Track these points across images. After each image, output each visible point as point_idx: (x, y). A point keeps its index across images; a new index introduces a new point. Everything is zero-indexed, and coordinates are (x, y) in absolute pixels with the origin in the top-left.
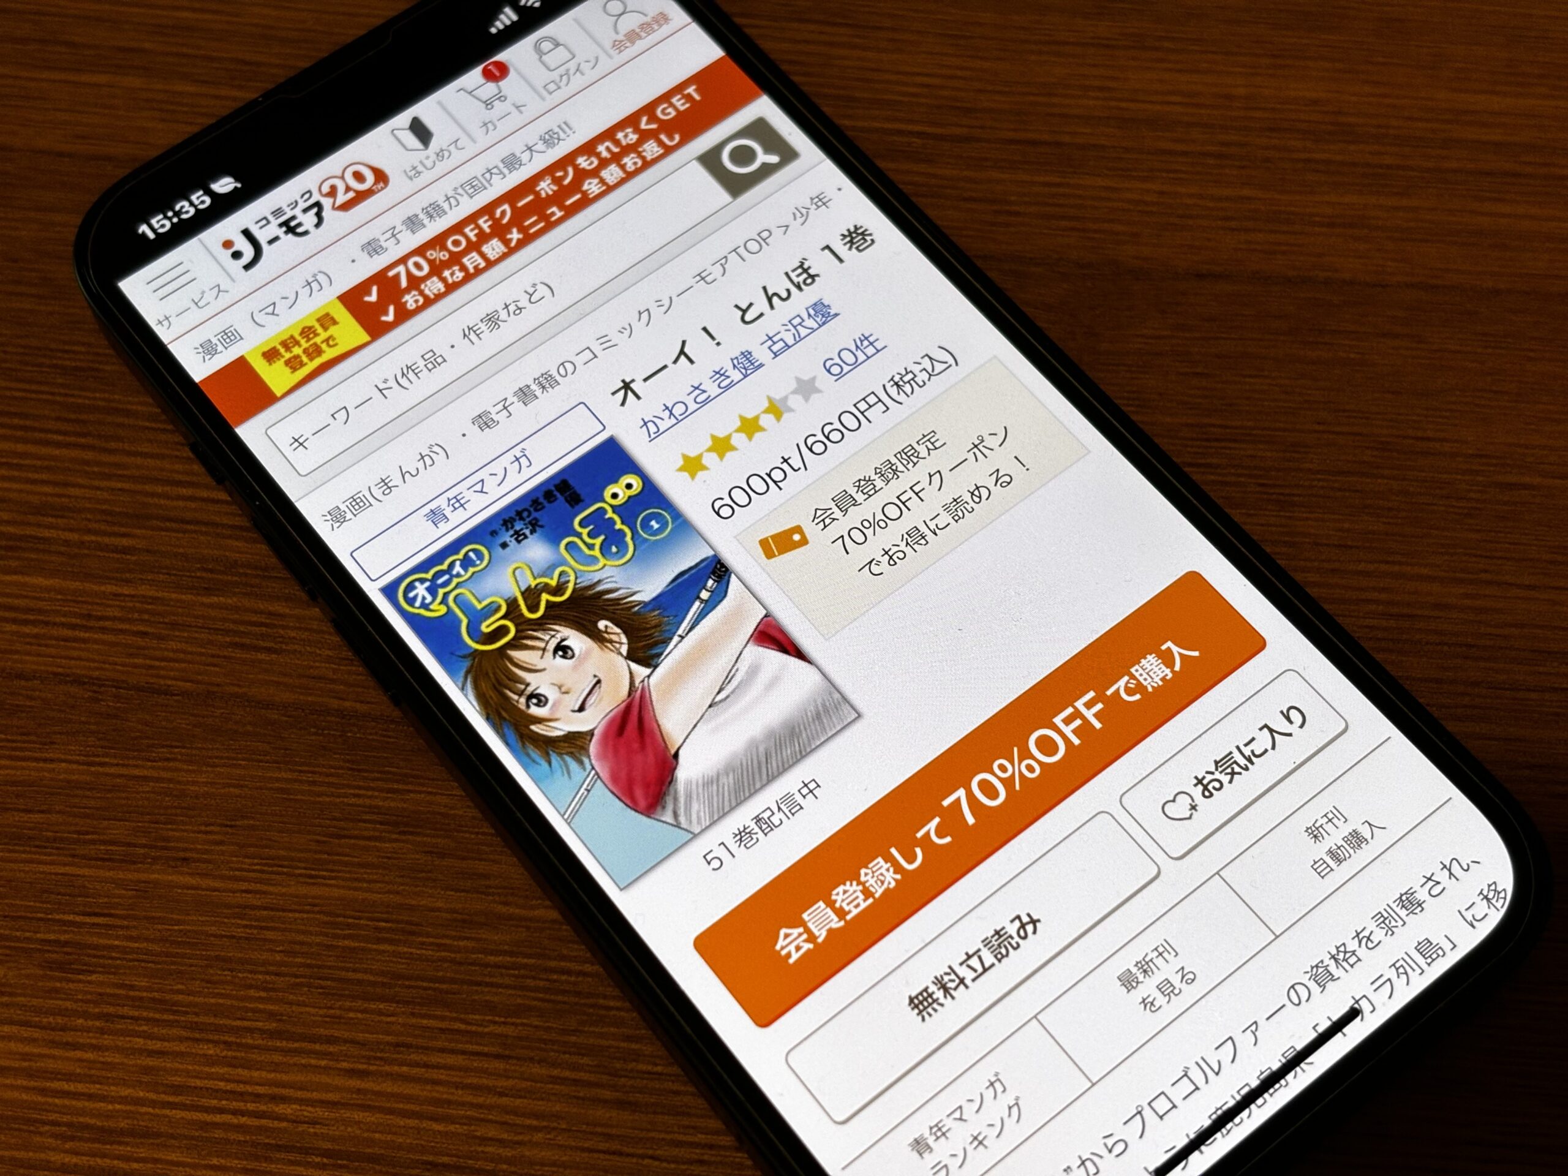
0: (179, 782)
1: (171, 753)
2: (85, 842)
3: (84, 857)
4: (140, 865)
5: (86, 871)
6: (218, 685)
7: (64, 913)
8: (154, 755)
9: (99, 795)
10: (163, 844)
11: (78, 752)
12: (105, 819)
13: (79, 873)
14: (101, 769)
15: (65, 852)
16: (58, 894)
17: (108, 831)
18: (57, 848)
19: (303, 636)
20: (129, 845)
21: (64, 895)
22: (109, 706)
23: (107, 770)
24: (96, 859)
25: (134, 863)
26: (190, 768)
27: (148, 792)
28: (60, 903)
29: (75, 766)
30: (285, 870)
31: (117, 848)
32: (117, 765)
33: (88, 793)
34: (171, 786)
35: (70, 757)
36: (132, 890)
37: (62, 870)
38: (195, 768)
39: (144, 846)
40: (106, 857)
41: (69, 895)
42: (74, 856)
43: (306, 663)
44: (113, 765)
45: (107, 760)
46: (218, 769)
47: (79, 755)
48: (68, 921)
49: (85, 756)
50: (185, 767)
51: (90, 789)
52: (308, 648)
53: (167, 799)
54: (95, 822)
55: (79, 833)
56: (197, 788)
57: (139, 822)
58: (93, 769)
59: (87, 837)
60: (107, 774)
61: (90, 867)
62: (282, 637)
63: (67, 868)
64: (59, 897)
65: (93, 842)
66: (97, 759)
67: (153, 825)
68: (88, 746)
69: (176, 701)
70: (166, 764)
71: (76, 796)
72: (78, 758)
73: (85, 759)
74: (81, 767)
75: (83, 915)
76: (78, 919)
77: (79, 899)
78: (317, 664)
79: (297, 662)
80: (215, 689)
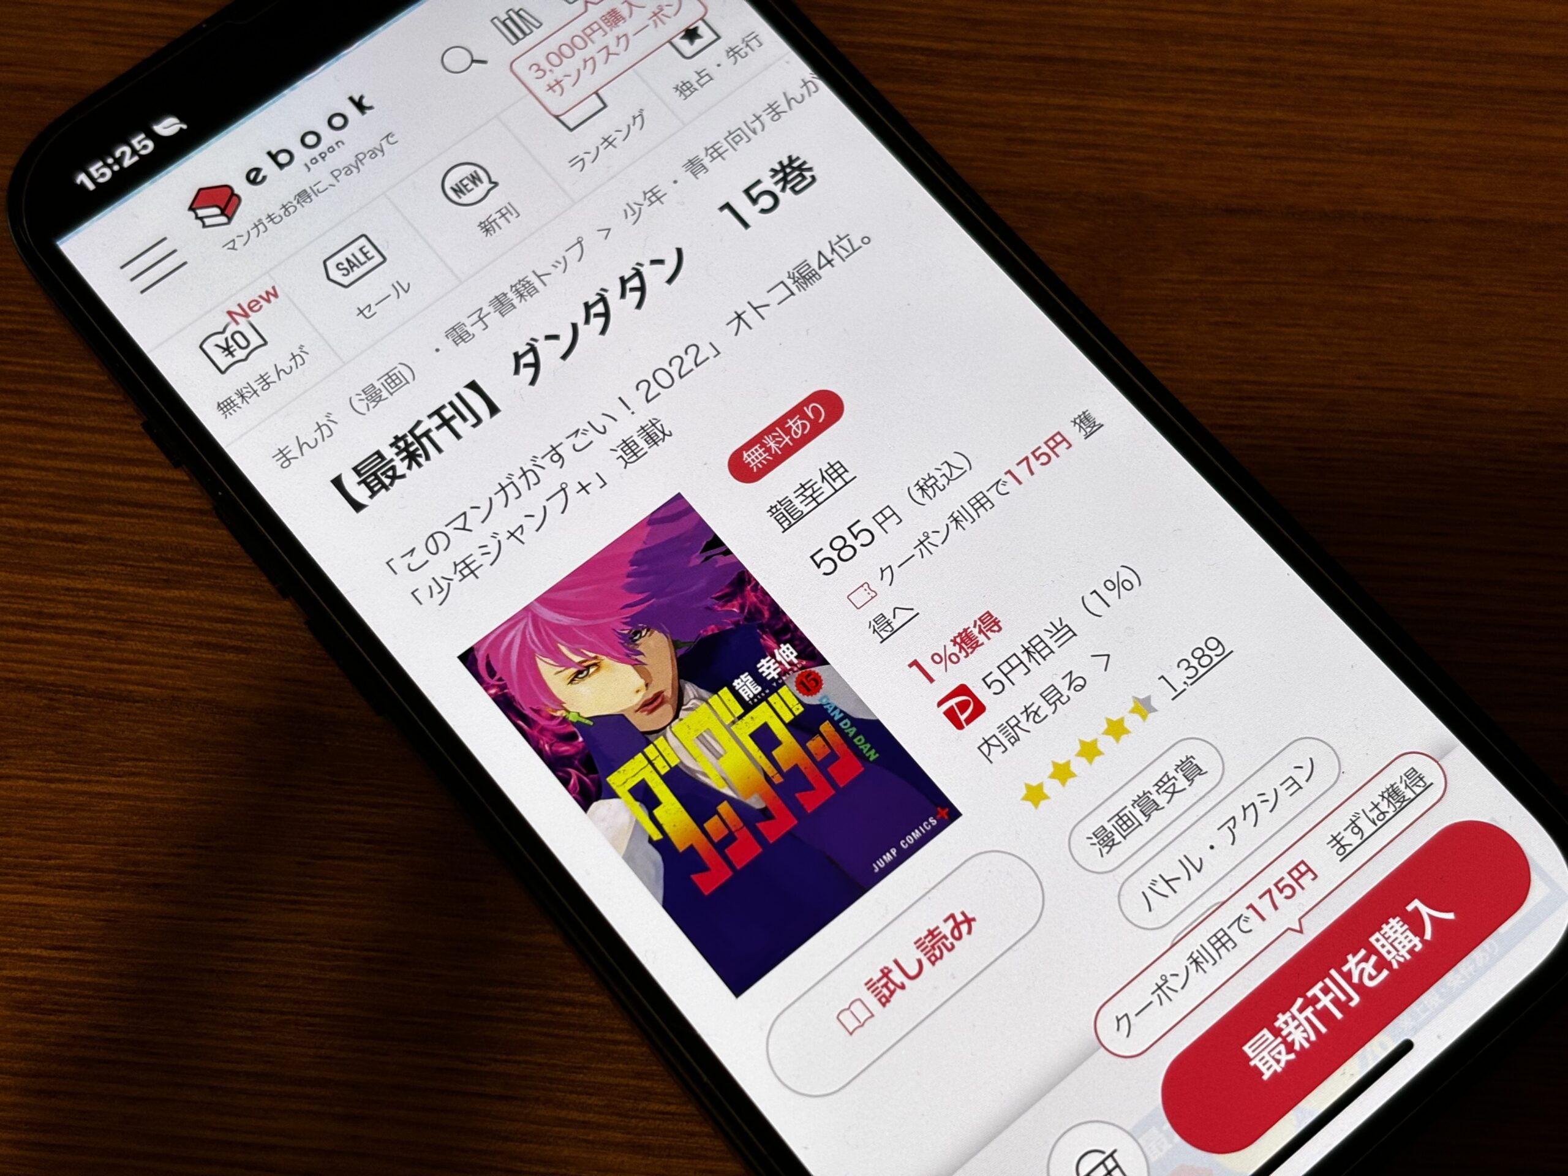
0: (147, 799)
1: (136, 767)
2: (49, 868)
3: (49, 885)
4: (109, 893)
5: (50, 900)
6: (183, 690)
7: (30, 947)
8: (118, 769)
9: (59, 815)
10: (133, 869)
11: (36, 768)
12: (69, 842)
13: (44, 902)
14: (62, 786)
15: (29, 879)
16: (23, 926)
17: (74, 855)
18: (20, 876)
19: (273, 634)
20: (96, 870)
21: (30, 927)
22: (67, 715)
23: (69, 787)
24: (61, 887)
25: (103, 890)
26: (158, 783)
27: (113, 811)
28: (25, 937)
29: (33, 783)
30: (264, 895)
31: (82, 874)
32: (79, 781)
33: (49, 813)
34: (139, 803)
35: (28, 773)
36: (100, 920)
37: (26, 899)
38: (162, 783)
39: (112, 871)
40: (71, 883)
41: (35, 927)
42: (37, 884)
43: (277, 663)
44: (72, 781)
45: (67, 775)
46: (188, 784)
47: (36, 771)
48: (35, 956)
49: (43, 771)
50: (153, 782)
51: (50, 809)
52: (280, 647)
53: (135, 818)
54: (58, 846)
55: (40, 858)
56: (166, 806)
57: (106, 844)
58: (53, 786)
59: (52, 862)
60: (69, 792)
61: (58, 895)
62: (251, 634)
63: (31, 897)
64: (24, 929)
65: (59, 868)
66: (57, 775)
67: (121, 848)
68: (47, 760)
69: (138, 708)
70: (131, 779)
71: (36, 817)
72: (36, 774)
73: (44, 774)
74: (39, 784)
75: (51, 949)
76: (45, 953)
77: (47, 931)
78: (290, 665)
79: (268, 662)
80: (181, 694)
